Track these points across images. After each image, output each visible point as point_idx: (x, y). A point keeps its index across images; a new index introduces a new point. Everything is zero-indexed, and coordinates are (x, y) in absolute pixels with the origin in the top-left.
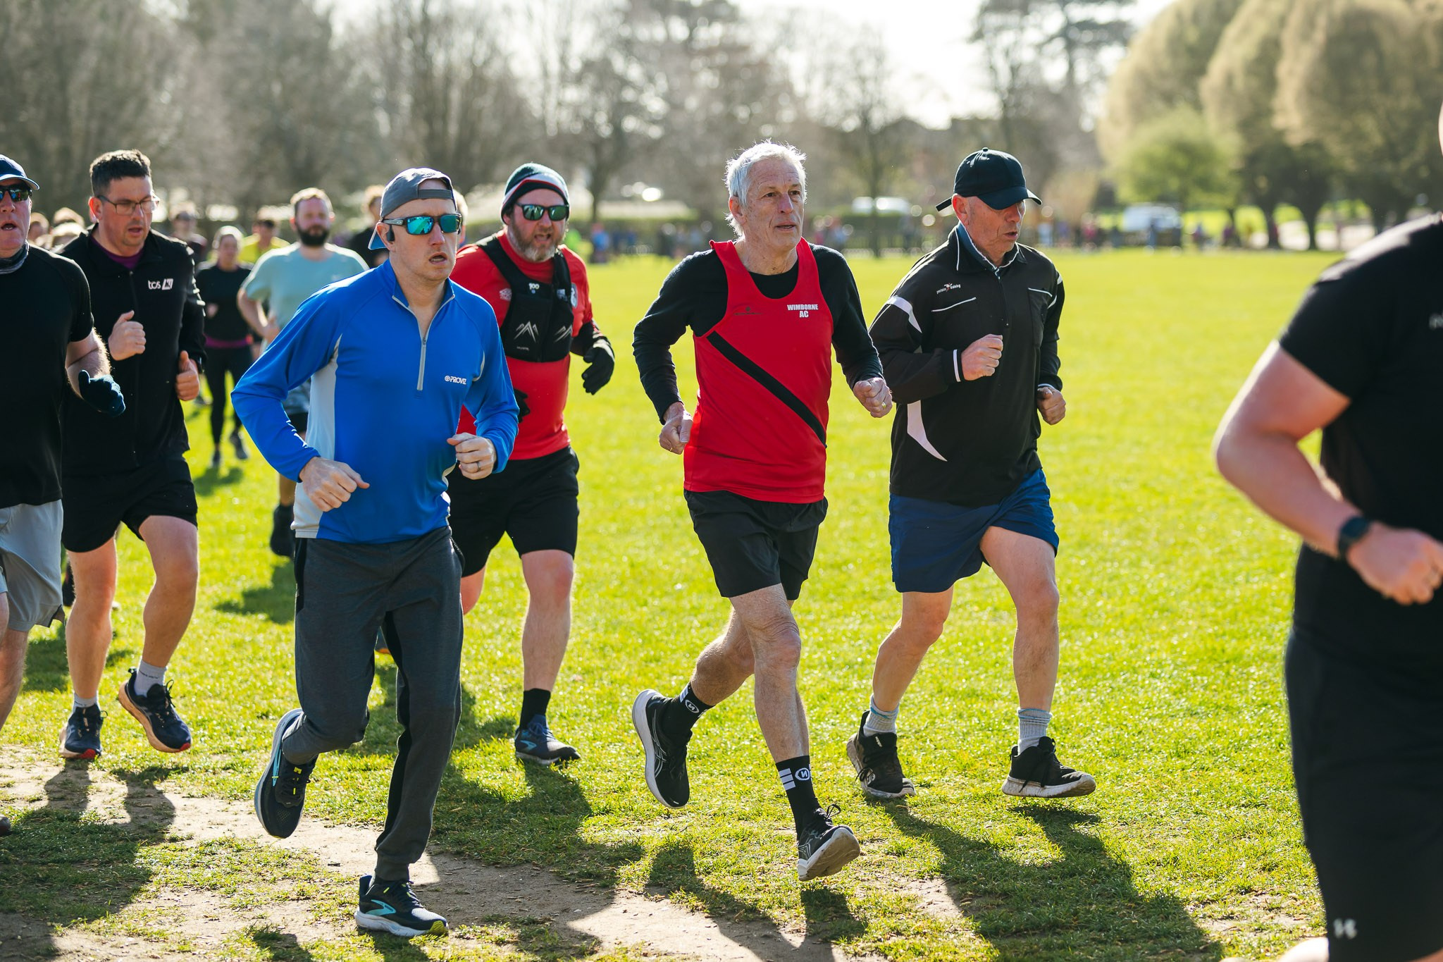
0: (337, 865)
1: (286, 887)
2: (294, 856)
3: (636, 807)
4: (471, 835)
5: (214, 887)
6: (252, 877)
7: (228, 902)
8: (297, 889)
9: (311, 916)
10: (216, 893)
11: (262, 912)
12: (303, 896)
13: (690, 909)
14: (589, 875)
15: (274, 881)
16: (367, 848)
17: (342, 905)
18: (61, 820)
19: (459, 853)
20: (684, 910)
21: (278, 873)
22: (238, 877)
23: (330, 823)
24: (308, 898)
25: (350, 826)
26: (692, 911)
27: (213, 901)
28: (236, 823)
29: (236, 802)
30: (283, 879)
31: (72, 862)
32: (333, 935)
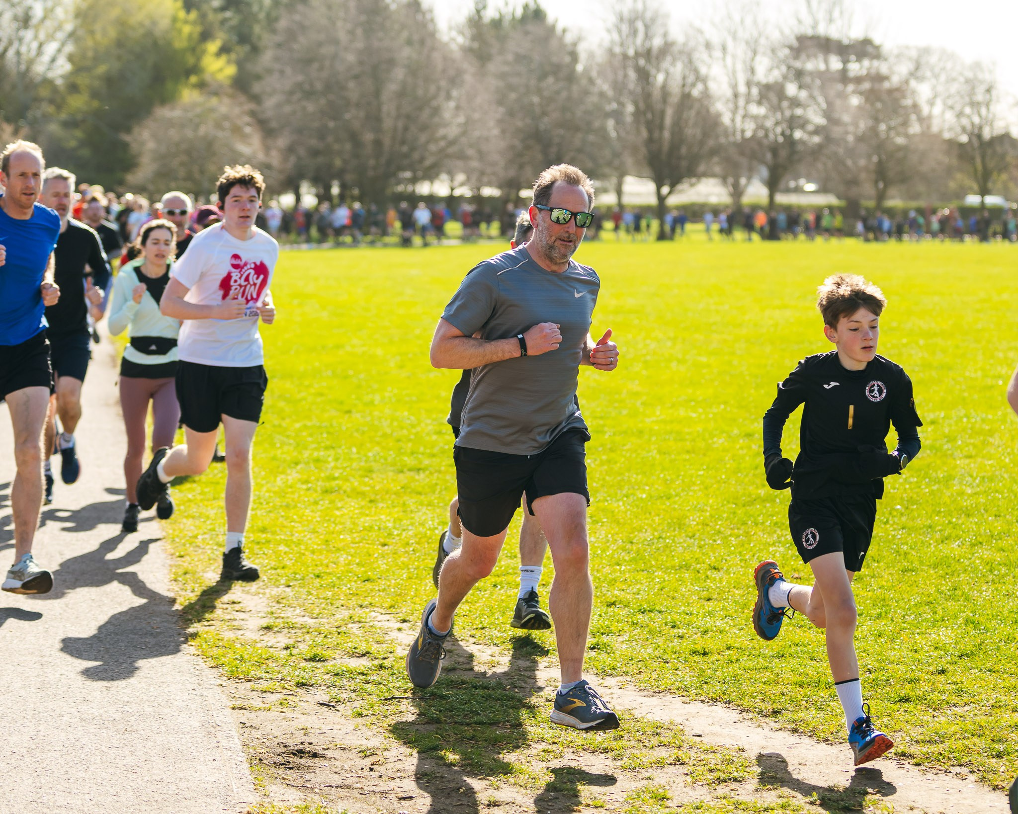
0: (700, 736)
1: (662, 753)
2: (665, 727)
3: (928, 698)
4: (801, 715)
5: (606, 751)
6: (633, 743)
7: (619, 763)
8: (674, 756)
9: (689, 779)
10: (609, 755)
11: (647, 775)
12: (679, 762)
13: (991, 788)
14: (903, 754)
15: (652, 748)
16: (721, 722)
17: (710, 770)
18: (475, 687)
19: (795, 731)
20: (987, 788)
21: (655, 741)
22: (623, 743)
23: (686, 699)
24: (683, 764)
25: (702, 702)
26: (994, 789)
27: (608, 762)
28: (611, 696)
29: (609, 678)
30: (659, 746)
31: (491, 724)
32: (709, 798)
